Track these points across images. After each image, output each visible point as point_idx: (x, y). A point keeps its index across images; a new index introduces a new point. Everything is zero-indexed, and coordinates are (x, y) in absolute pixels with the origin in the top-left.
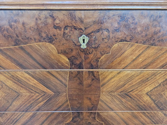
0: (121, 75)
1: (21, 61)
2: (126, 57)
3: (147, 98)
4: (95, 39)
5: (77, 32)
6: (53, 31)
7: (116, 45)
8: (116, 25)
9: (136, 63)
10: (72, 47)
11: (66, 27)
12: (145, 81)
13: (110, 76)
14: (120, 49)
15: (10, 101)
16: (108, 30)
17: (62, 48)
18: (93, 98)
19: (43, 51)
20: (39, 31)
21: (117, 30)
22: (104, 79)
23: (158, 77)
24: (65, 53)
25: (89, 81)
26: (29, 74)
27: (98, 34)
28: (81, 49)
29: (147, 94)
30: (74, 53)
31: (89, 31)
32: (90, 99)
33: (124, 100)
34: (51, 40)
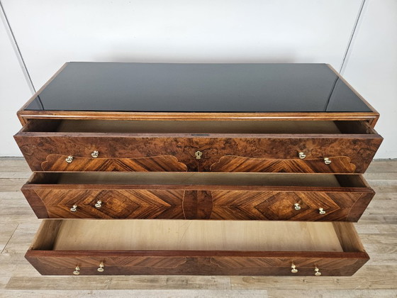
1: (149, 166)
2: (232, 165)
3: (255, 211)
4: (207, 153)
5: (193, 149)
6: (175, 149)
7: (223, 157)
8: (223, 145)
10: (189, 157)
11: (185, 147)
12: (252, 198)
14: (226, 159)
15: (131, 211)
16: (216, 148)
17: (182, 159)
18: (206, 210)
19: (167, 160)
20: (165, 149)
21: (224, 148)
23: (262, 195)
24: (184, 162)
25: (203, 197)
27: (209, 151)
28: (196, 160)
29: (255, 207)
30: (191, 161)
31: (202, 149)
32: (203, 211)
33: (234, 212)
34: (174, 154)
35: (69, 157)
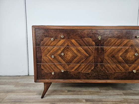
0: (111, 49)
3: (121, 58)
4: (103, 37)
7: (109, 39)
8: (109, 33)
9: (115, 44)
11: (95, 34)
12: (119, 51)
13: (107, 49)
16: (106, 34)
17: (93, 40)
19: (88, 40)
22: (106, 50)
23: (123, 49)
25: (101, 51)
26: (82, 48)
28: (99, 40)
29: (120, 56)
30: (97, 41)
31: (101, 35)
32: (101, 58)
33: (113, 59)
34: (91, 37)
35: (52, 39)
